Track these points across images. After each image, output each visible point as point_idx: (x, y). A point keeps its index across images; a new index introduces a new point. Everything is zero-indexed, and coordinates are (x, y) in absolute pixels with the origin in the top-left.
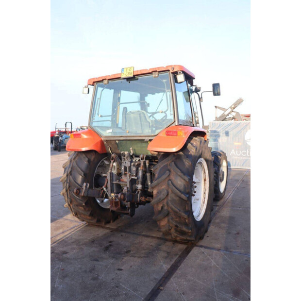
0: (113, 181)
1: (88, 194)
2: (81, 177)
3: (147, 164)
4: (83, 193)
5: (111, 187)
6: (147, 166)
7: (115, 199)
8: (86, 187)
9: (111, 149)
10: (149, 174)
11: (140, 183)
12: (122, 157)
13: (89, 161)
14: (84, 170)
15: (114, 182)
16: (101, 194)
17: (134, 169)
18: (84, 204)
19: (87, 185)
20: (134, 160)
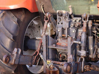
0: (48, 45)
1: (19, 62)
2: (9, 40)
3: (90, 26)
4: (14, 61)
5: (47, 52)
6: (90, 28)
7: (54, 68)
8: (17, 53)
9: (43, 8)
10: (92, 37)
11: (83, 48)
12: (58, 17)
13: (19, 21)
14: (13, 32)
15: (50, 47)
16: (34, 61)
17: (73, 31)
18: (13, 72)
19: (18, 51)
20: (74, 21)
